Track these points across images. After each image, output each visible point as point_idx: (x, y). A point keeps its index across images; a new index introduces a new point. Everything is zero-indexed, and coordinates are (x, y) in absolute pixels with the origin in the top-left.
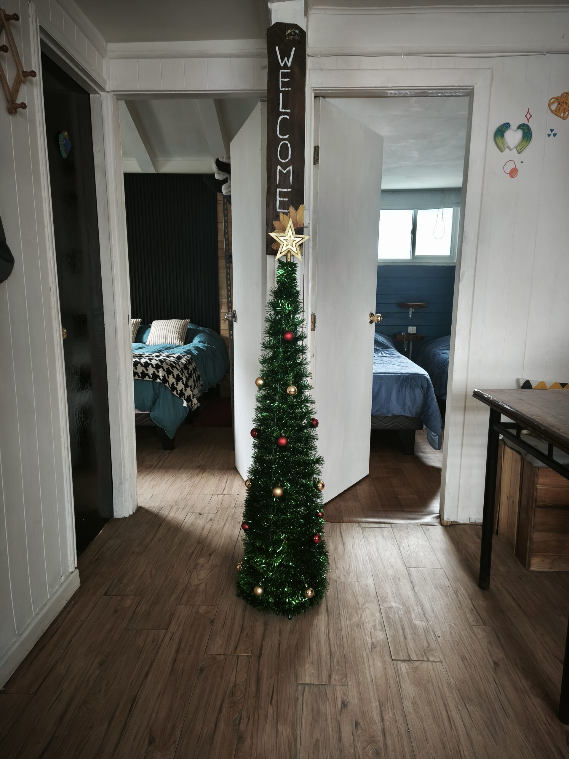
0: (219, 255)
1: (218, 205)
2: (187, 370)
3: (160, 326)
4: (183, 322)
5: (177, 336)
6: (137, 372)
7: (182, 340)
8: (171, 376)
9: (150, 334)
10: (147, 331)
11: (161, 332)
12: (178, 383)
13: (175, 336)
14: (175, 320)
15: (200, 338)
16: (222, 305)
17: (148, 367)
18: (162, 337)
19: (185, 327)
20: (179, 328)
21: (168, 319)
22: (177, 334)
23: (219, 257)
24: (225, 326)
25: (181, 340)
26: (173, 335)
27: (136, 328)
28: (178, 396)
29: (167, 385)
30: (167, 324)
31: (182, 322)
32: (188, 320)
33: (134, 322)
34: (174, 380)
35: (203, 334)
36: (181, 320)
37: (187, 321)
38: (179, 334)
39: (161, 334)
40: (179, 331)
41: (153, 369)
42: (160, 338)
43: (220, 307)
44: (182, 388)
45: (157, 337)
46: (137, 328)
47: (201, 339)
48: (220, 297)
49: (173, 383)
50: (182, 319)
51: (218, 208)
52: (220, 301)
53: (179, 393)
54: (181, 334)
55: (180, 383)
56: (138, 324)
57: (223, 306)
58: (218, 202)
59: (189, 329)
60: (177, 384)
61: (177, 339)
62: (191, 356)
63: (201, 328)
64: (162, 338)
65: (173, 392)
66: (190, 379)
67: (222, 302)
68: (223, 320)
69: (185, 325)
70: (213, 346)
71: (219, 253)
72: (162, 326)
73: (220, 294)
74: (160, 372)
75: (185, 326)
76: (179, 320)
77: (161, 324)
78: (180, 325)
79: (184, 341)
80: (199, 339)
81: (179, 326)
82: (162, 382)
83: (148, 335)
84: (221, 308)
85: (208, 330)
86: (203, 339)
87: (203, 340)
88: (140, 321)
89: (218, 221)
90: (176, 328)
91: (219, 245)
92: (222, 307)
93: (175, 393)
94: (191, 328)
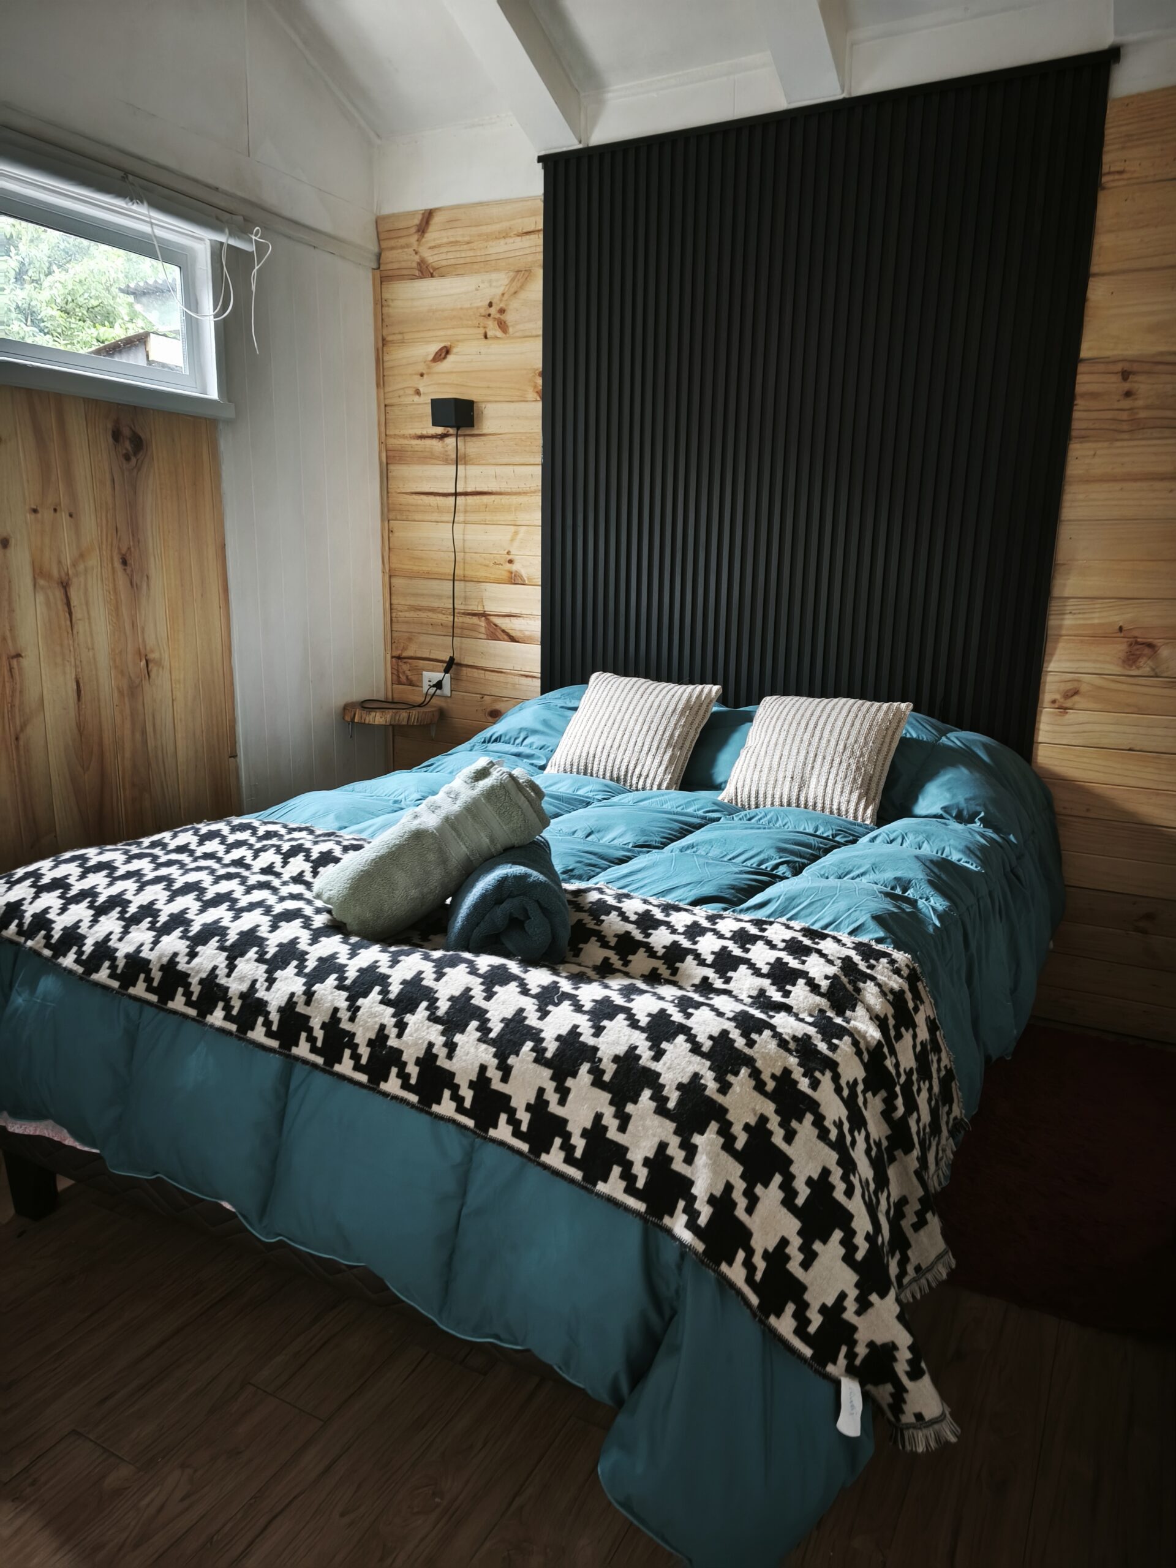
0: (1075, 425)
1: (1102, 197)
2: (883, 1094)
3: (786, 727)
4: (881, 714)
5: (850, 778)
6: (565, 1121)
7: (872, 794)
8: (771, 1195)
9: (743, 753)
10: (736, 737)
11: (786, 753)
12: (817, 1246)
13: (841, 775)
14: (853, 701)
15: (949, 790)
16: (1057, 641)
17: (635, 1102)
18: (789, 774)
19: (888, 740)
20: (861, 740)
21: (823, 695)
22: (853, 767)
23: (1074, 433)
24: (1057, 728)
25: (867, 794)
26: (834, 771)
27: (697, 722)
28: (808, 1352)
29: (736, 1273)
30: (814, 718)
31: (879, 711)
32: (903, 706)
33: (690, 697)
34: (790, 1226)
35: (964, 771)
36: (877, 704)
37: (898, 708)
38: (858, 769)
39: (784, 758)
40: (862, 755)
41: (658, 1120)
42: (780, 779)
43: (1048, 651)
44: (843, 1296)
45: (766, 770)
46: (701, 722)
47: (954, 796)
48: (1054, 606)
49: (784, 1242)
50: (876, 697)
51: (1101, 206)
52: (1053, 622)
53: (812, 1329)
54: (870, 768)
55: (831, 1251)
56: (704, 706)
57: (1061, 645)
58: (1104, 179)
59: (904, 742)
60: (808, 1261)
61: (847, 789)
62: (915, 958)
63: (955, 738)
64: (789, 779)
65: (772, 1320)
66: (899, 1153)
67: (1060, 627)
68: (1054, 702)
69: (887, 729)
70: (1012, 837)
71: (1076, 415)
72: (794, 725)
73: (1056, 592)
74: (701, 1159)
75: (890, 733)
76: (868, 703)
77: (790, 718)
78: (866, 725)
79: (878, 801)
80: (948, 795)
81: (864, 731)
82: (700, 1247)
83: (738, 755)
84: (1052, 655)
85: (985, 746)
86: (966, 800)
87: (963, 804)
88: (713, 693)
89: (1094, 269)
90: (852, 740)
91: (1080, 378)
92: (1055, 649)
93: (785, 1325)
94: (912, 739)
